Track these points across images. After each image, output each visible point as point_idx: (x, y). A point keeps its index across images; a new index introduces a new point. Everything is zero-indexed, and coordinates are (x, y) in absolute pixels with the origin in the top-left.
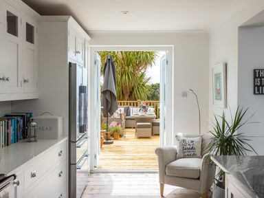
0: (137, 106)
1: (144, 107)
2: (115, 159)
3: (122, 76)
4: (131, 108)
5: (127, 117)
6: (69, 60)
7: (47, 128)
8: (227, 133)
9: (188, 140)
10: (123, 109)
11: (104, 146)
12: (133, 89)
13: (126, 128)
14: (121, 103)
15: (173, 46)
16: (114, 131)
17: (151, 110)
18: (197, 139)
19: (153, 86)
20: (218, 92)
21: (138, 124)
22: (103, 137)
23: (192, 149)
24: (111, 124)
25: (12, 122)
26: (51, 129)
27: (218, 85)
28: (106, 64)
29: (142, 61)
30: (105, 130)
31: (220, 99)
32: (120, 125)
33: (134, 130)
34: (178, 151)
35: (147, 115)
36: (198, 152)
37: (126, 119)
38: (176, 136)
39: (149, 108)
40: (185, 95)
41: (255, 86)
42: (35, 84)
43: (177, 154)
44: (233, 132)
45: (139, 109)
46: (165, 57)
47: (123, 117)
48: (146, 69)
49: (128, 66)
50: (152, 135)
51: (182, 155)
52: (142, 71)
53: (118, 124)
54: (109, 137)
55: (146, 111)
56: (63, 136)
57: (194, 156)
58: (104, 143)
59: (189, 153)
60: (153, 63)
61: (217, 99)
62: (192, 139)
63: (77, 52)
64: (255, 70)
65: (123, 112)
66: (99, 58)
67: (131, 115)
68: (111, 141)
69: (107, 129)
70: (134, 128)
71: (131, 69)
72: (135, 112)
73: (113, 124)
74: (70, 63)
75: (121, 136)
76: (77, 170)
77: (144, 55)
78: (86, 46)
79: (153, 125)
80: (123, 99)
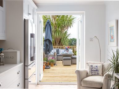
0: (63, 48)
1: (67, 49)
2: (51, 77)
3: (55, 33)
4: (60, 50)
5: (58, 55)
6: (24, 18)
7: (10, 58)
9: (94, 65)
10: (55, 50)
11: (45, 70)
12: (61, 39)
13: (57, 60)
14: (54, 47)
15: (84, 12)
16: (51, 62)
17: (71, 51)
18: (99, 65)
19: (71, 39)
20: (112, 37)
21: (64, 58)
22: (44, 65)
23: (96, 70)
24: (49, 58)
27: (112, 33)
28: (46, 25)
29: (66, 25)
30: (46, 61)
31: (113, 41)
32: (54, 59)
33: (62, 61)
34: (88, 72)
35: (69, 53)
37: (57, 56)
38: (87, 63)
39: (70, 50)
42: (4, 31)
43: (87, 73)
45: (64, 50)
46: (80, 19)
47: (56, 54)
48: (67, 29)
49: (58, 27)
50: (72, 64)
51: (91, 74)
52: (66, 30)
53: (53, 58)
54: (48, 65)
55: (68, 51)
56: (21, 62)
58: (45, 68)
59: (95, 73)
60: (71, 26)
61: (111, 42)
62: (96, 65)
63: (29, 14)
65: (55, 52)
66: (42, 20)
67: (60, 53)
68: (49, 67)
69: (47, 61)
70: (62, 60)
71: (60, 29)
72: (62, 52)
74: (25, 19)
75: (54, 65)
76: (29, 83)
77: (67, 22)
78: (35, 12)
79: (72, 59)
80: (56, 45)
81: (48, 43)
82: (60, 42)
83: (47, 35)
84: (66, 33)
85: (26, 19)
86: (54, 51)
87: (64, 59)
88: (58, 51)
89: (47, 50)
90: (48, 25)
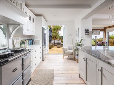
5: (55, 43)
8: (79, 43)
11: (49, 49)
13: (54, 45)
18: (72, 46)
20: (77, 35)
25: (30, 40)
26: (38, 42)
29: (58, 30)
30: (50, 46)
33: (56, 46)
35: (59, 42)
36: (72, 49)
38: (67, 45)
40: (69, 36)
41: (85, 33)
43: (67, 49)
44: (80, 43)
46: (64, 27)
49: (55, 30)
50: (61, 47)
51: (69, 49)
57: (71, 49)
63: (44, 25)
64: (85, 29)
66: (48, 28)
68: (51, 48)
72: (56, 41)
73: (51, 44)
77: (59, 28)
79: (61, 45)
80: (54, 39)
81: (50, 37)
82: (55, 37)
83: (50, 34)
84: (58, 33)
85: (43, 27)
86: (53, 41)
87: (58, 45)
88: (55, 41)
89: (50, 41)
90: (50, 30)
